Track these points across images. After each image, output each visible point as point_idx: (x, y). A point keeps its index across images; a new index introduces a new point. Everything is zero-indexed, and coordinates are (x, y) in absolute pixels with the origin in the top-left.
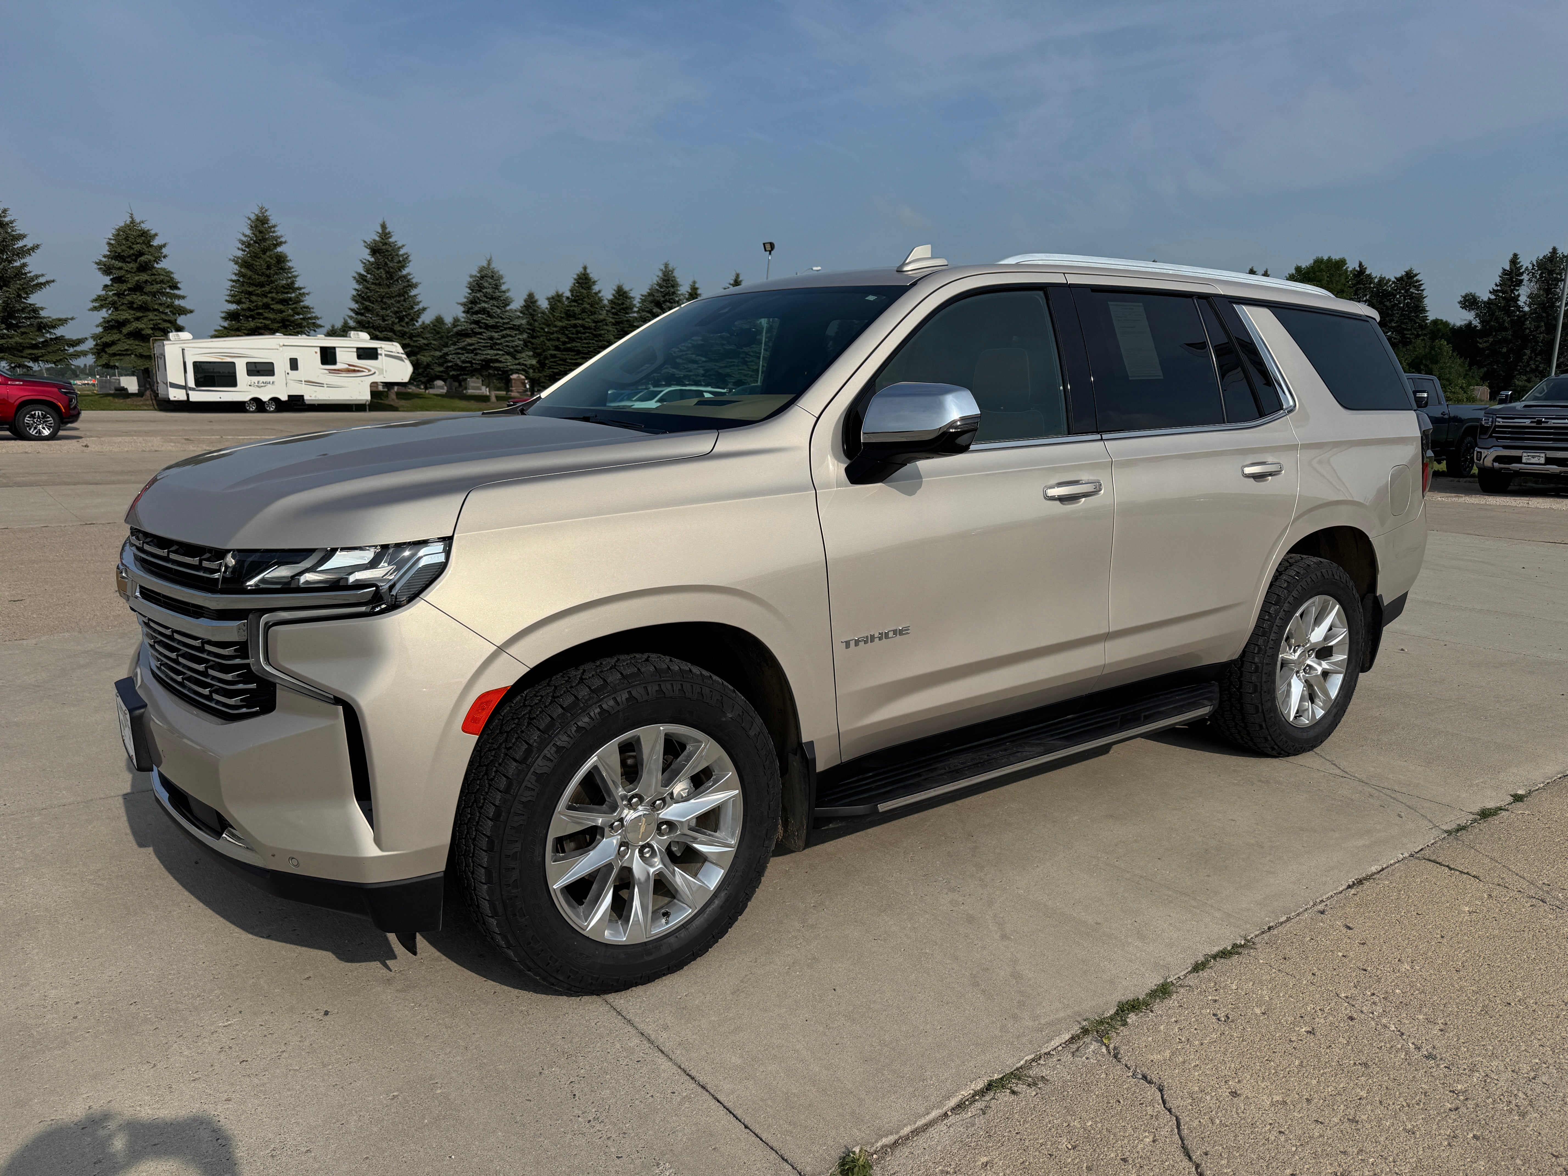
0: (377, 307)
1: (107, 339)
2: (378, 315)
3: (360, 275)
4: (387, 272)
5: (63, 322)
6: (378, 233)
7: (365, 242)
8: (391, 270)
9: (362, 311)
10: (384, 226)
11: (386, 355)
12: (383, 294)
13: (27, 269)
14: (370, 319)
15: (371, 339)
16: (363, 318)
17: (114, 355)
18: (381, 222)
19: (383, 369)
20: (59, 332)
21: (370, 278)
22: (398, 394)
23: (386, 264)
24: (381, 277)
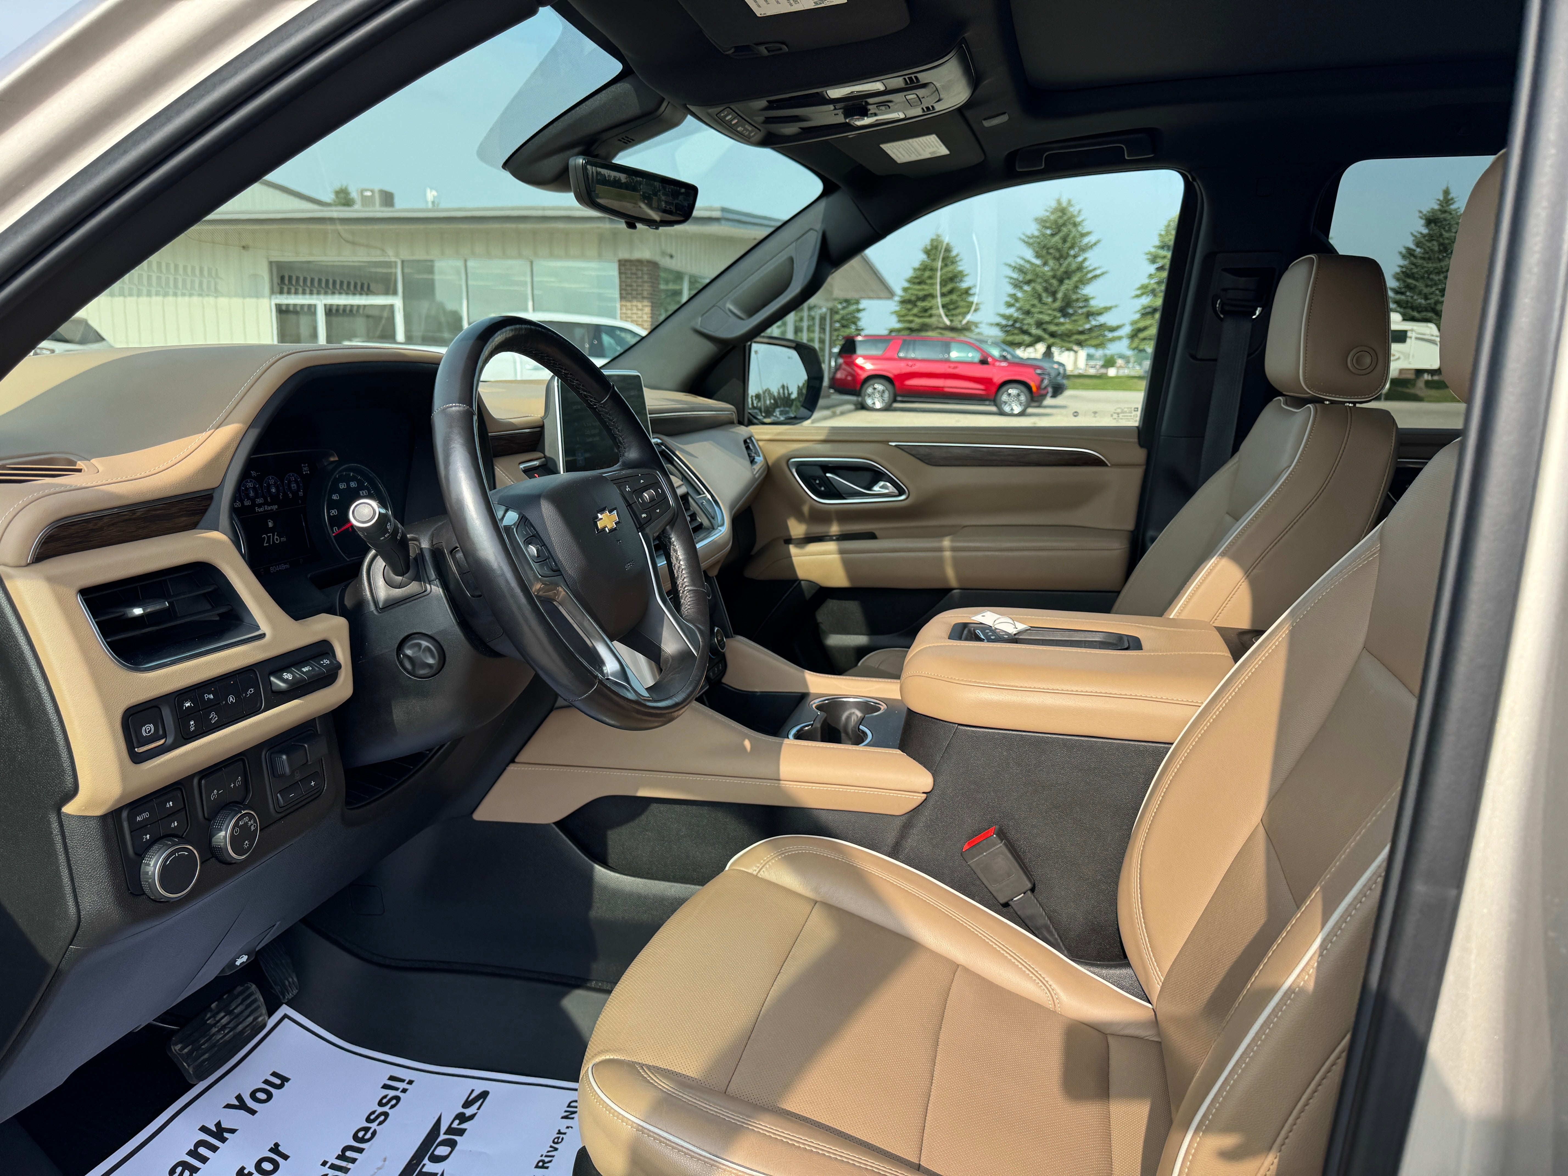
0: (1420, 285)
1: (1141, 325)
2: (1420, 293)
3: (1409, 250)
4: (1441, 244)
5: (1107, 309)
6: (1439, 200)
7: (1421, 212)
8: (1446, 241)
9: (1403, 290)
10: (1446, 192)
11: (1417, 338)
12: (1432, 269)
13: (1086, 264)
14: (1409, 299)
15: (1404, 320)
16: (1403, 297)
17: (1144, 339)
18: (1444, 188)
19: (1409, 355)
20: (1102, 319)
21: (1420, 252)
22: (1427, 383)
23: (1441, 235)
24: (1432, 250)
